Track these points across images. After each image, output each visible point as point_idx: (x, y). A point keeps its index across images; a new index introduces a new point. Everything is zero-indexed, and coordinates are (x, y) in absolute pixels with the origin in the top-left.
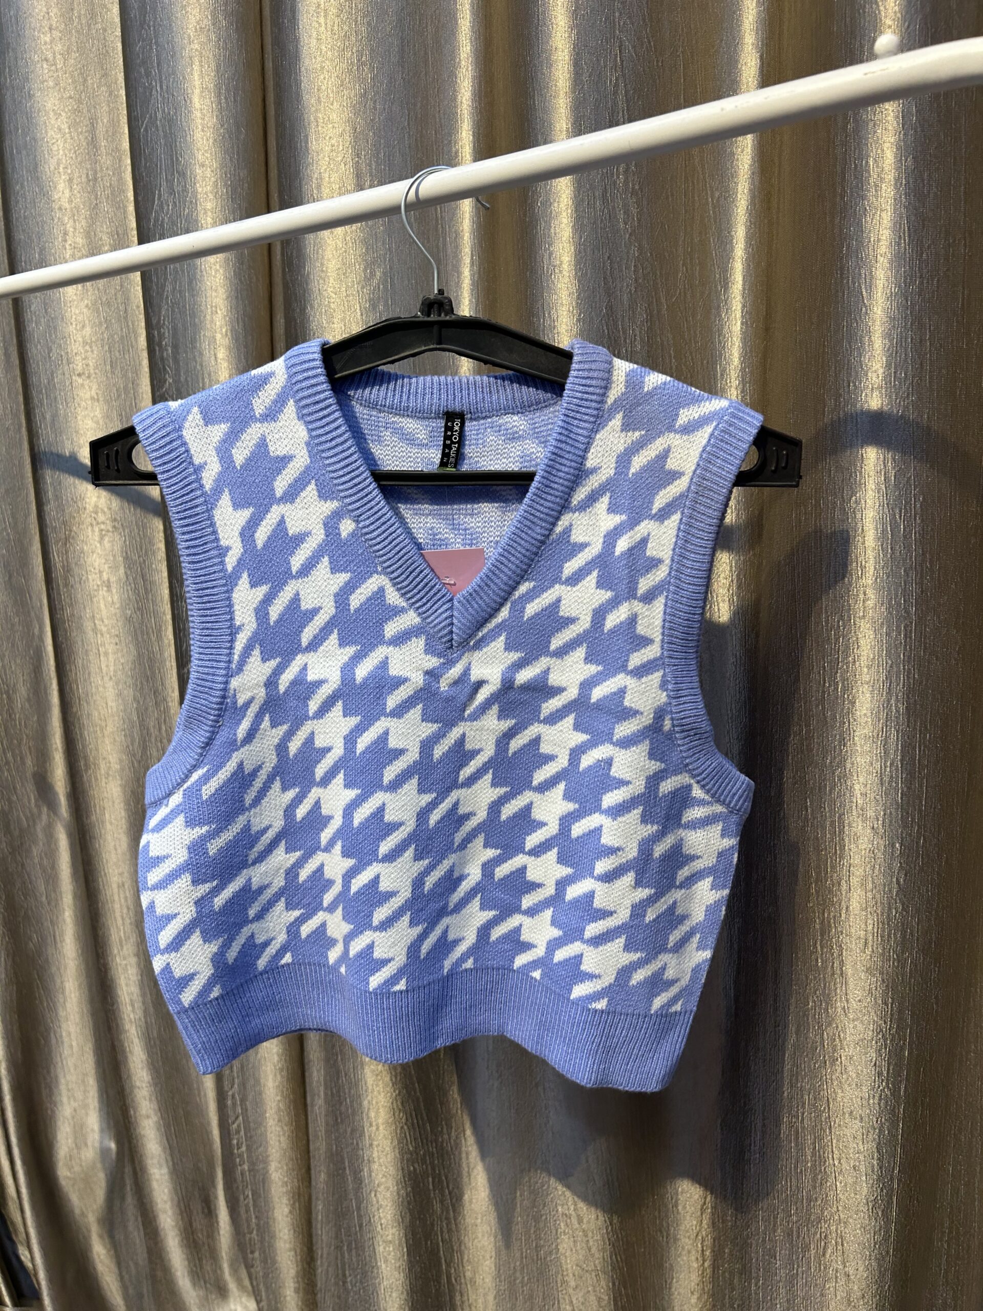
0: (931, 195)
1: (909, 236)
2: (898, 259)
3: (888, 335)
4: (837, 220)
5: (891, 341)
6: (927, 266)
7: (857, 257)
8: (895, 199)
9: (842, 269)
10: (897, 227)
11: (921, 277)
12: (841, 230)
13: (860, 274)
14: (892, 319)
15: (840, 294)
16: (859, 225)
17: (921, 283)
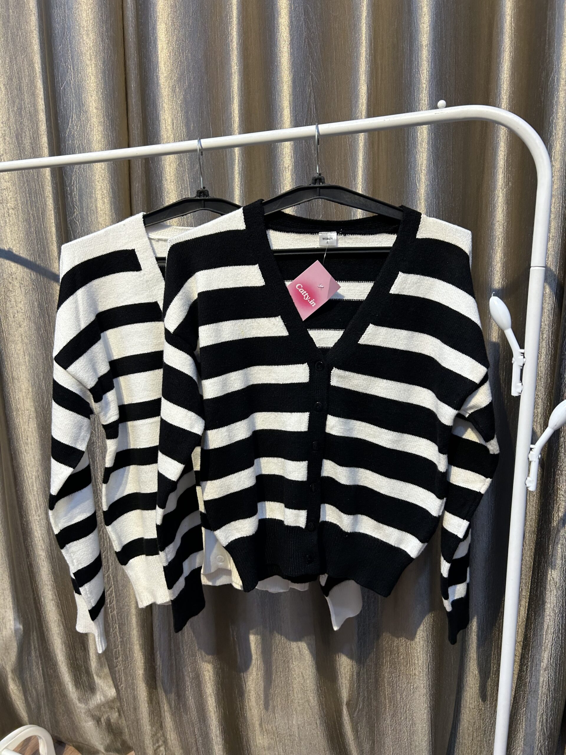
0: (441, 148)
1: (433, 163)
2: (429, 171)
3: (426, 200)
4: (406, 155)
5: (428, 202)
6: (440, 174)
7: (414, 170)
8: (428, 149)
9: (408, 174)
10: (428, 160)
11: (438, 179)
12: (408, 160)
13: (415, 177)
14: (428, 194)
15: (408, 184)
16: (415, 157)
17: (438, 181)
